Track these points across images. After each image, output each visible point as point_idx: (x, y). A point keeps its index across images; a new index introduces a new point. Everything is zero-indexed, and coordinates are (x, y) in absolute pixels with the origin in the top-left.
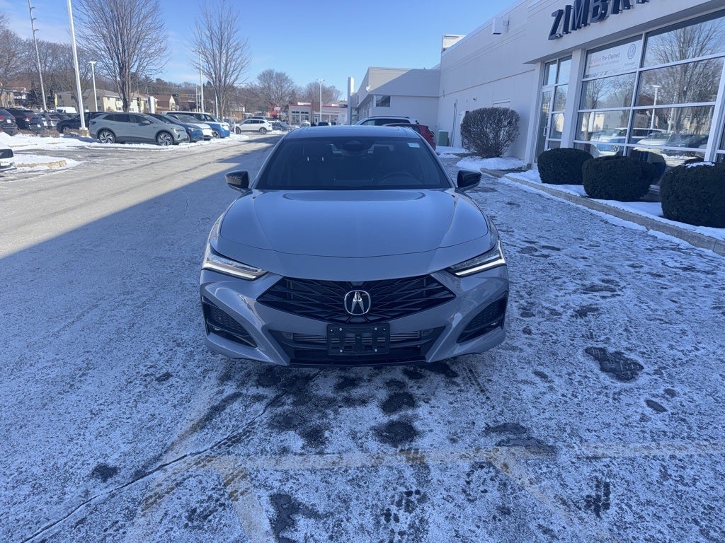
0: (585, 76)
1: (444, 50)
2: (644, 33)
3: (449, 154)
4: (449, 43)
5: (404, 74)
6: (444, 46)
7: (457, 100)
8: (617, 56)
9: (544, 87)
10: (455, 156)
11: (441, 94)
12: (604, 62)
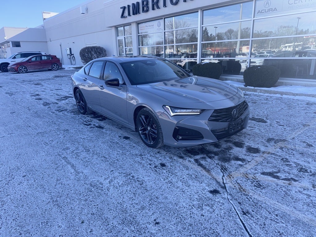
0: (138, 33)
1: (45, 19)
2: (163, 18)
3: (70, 68)
4: (46, 16)
5: (26, 30)
6: (44, 17)
7: (61, 43)
8: (153, 26)
9: (118, 37)
10: (73, 69)
11: (48, 40)
12: (147, 28)
